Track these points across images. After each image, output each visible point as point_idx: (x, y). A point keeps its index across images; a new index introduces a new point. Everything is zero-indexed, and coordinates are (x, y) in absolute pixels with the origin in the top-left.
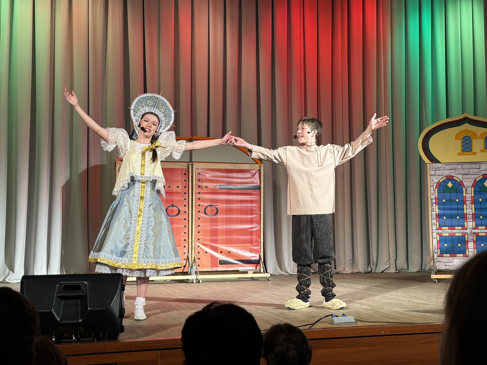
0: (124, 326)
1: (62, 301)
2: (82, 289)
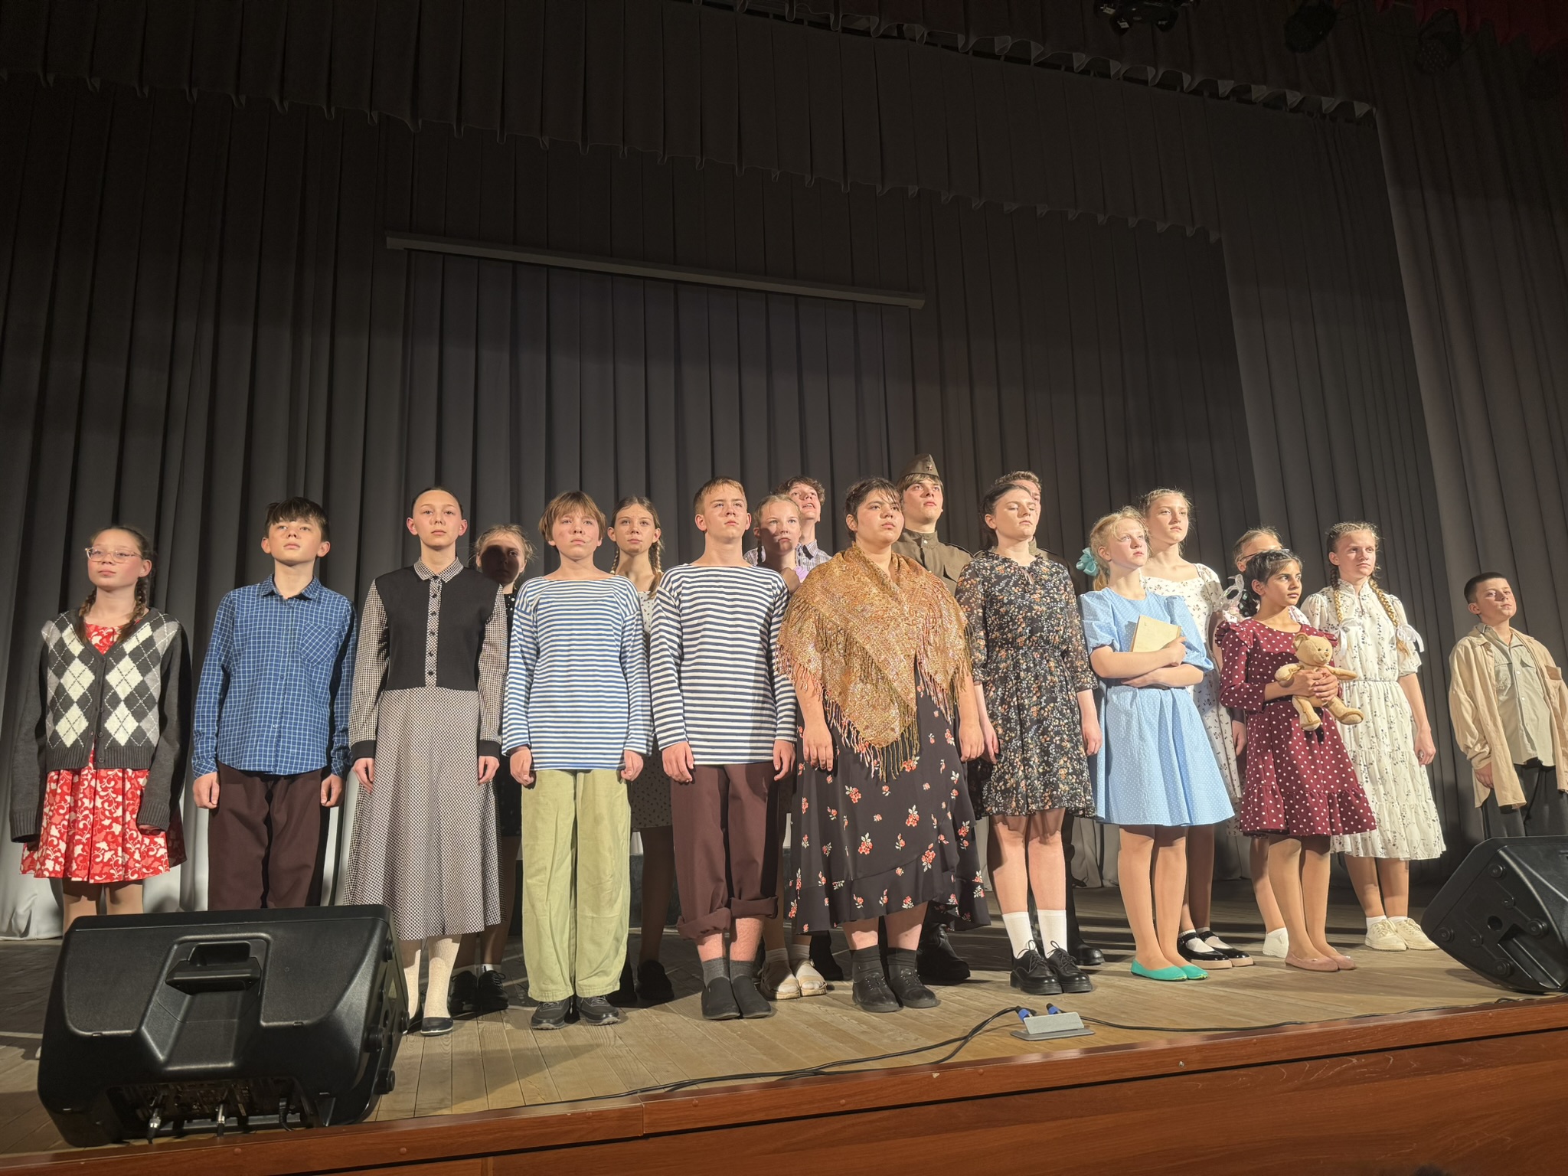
1: (184, 997)
2: (251, 955)
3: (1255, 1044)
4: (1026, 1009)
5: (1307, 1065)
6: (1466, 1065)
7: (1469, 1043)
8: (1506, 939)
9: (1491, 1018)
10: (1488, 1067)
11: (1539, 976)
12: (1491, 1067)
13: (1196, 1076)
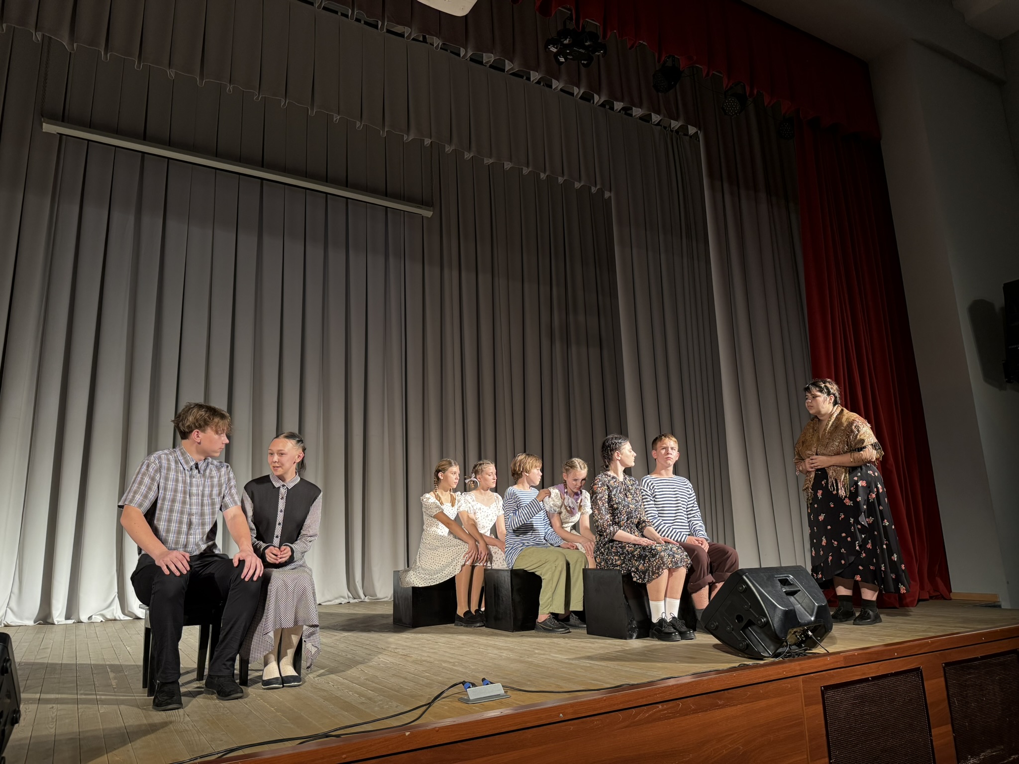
3: (605, 700)
4: (469, 683)
5: (634, 711)
6: (720, 705)
7: (723, 692)
8: (744, 628)
9: (735, 676)
10: (732, 706)
11: (761, 649)
12: (734, 705)
13: (569, 722)
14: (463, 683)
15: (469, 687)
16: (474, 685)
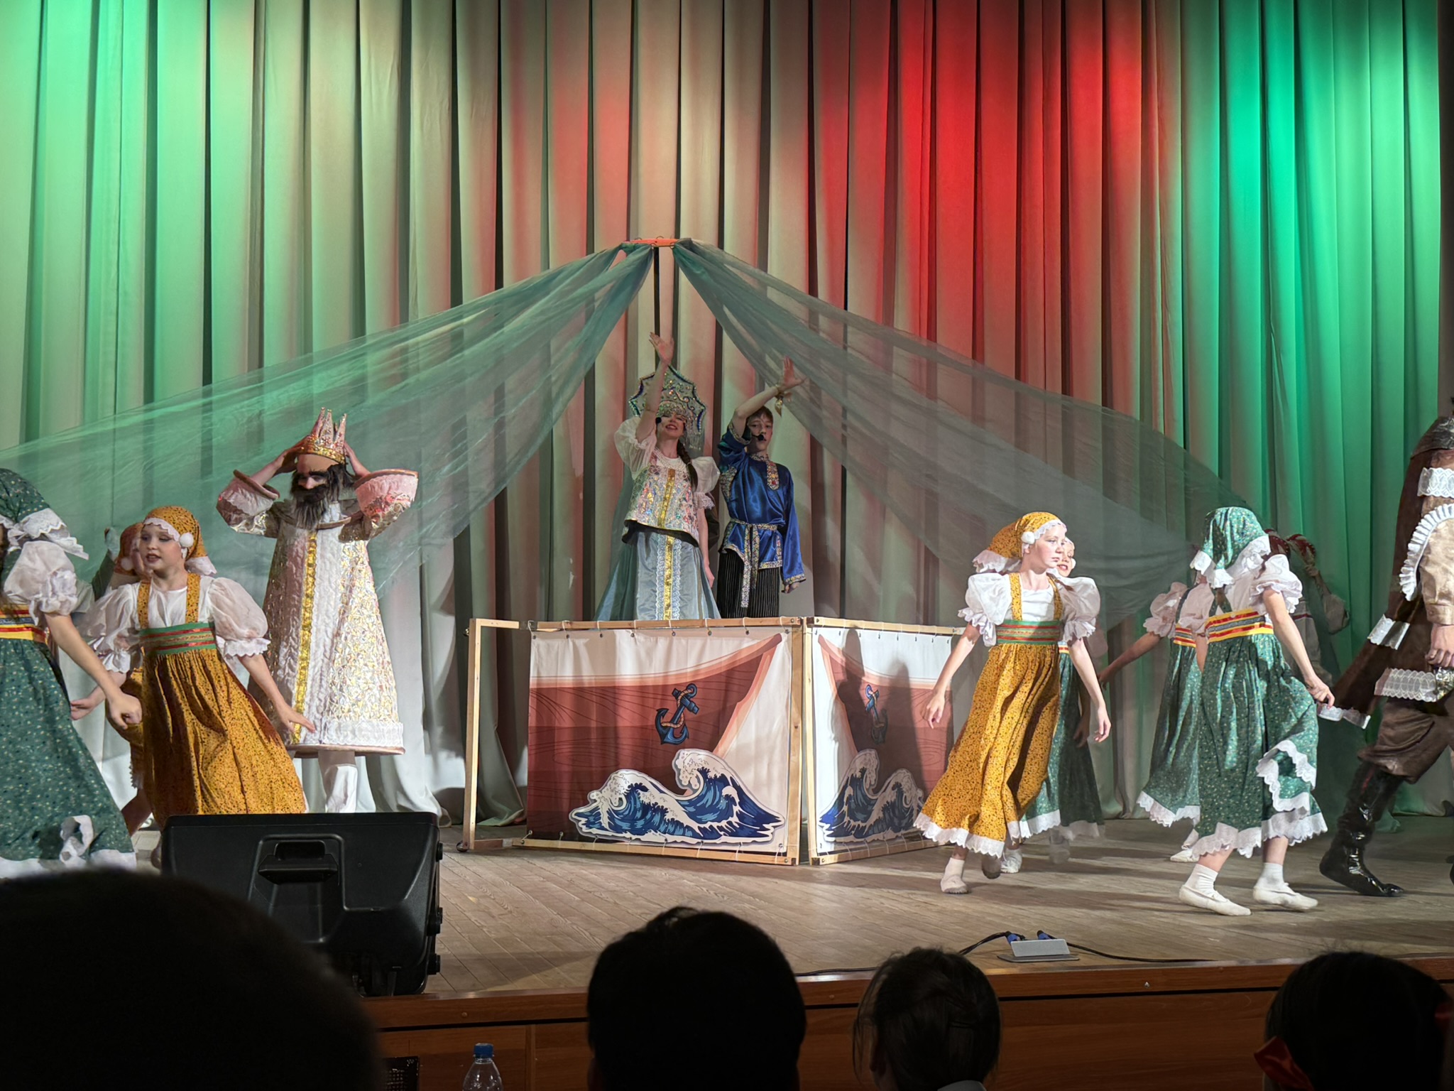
0: (439, 956)
1: (272, 887)
2: (326, 852)
4: (1017, 935)
13: (1160, 996)
14: (1007, 934)
15: (1015, 940)
16: (1022, 938)
